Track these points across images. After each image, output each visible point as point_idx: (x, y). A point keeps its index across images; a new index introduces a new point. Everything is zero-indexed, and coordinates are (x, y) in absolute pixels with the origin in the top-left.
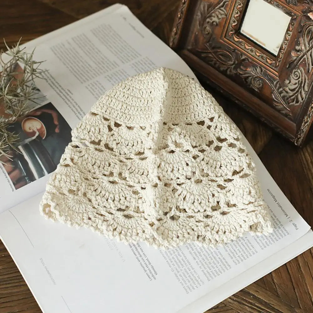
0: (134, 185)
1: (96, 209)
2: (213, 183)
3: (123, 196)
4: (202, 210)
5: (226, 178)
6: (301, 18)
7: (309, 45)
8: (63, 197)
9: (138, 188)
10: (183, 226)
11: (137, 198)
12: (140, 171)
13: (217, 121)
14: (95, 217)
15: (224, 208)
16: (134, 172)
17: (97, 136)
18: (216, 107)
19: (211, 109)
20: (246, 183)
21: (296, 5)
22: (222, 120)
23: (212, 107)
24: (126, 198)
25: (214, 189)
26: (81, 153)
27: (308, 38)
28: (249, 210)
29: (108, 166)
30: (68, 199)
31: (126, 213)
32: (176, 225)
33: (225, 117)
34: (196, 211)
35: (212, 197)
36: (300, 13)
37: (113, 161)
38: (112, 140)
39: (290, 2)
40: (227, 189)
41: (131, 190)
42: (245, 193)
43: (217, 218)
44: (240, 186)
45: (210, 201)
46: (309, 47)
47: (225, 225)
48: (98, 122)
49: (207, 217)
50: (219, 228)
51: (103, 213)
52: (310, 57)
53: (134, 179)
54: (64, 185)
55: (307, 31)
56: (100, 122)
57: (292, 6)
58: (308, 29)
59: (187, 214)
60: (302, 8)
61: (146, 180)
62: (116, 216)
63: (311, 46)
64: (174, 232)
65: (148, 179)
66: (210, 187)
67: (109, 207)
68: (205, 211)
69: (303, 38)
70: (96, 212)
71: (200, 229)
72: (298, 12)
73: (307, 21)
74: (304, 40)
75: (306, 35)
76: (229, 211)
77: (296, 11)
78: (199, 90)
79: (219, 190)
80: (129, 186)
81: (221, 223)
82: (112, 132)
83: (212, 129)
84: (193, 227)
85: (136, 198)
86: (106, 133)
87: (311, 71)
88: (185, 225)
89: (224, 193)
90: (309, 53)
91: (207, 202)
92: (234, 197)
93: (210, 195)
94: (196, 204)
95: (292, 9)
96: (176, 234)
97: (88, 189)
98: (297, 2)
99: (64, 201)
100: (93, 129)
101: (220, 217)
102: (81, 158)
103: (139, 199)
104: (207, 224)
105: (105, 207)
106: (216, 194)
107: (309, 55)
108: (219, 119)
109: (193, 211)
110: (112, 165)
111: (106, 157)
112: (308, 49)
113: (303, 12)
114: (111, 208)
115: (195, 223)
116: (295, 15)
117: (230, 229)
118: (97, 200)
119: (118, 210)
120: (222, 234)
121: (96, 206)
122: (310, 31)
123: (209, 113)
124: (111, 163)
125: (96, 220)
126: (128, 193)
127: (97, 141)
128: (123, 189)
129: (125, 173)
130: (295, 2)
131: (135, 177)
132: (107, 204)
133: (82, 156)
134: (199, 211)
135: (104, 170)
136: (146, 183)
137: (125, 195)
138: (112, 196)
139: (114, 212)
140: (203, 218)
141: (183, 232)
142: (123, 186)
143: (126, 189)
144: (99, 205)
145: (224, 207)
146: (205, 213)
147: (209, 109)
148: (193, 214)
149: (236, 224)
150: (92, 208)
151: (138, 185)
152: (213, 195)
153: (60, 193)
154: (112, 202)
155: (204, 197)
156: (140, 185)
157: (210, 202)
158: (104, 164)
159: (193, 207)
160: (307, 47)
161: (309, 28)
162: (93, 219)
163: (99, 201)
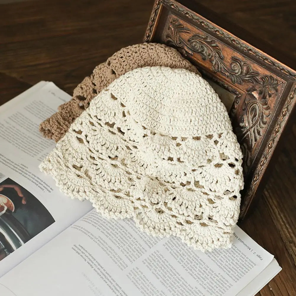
0: (132, 173)
1: (93, 185)
2: (204, 195)
3: (118, 179)
4: (186, 214)
5: (217, 194)
6: (246, 97)
7: (253, 122)
8: (66, 169)
9: (134, 176)
10: (164, 221)
11: (131, 184)
12: (141, 163)
13: (224, 138)
14: (90, 192)
15: (205, 221)
16: (136, 162)
17: (112, 119)
18: (227, 123)
19: (222, 125)
20: (233, 206)
21: (241, 84)
22: (229, 138)
23: (223, 123)
24: (121, 182)
25: (203, 201)
26: (95, 132)
27: (252, 115)
28: (226, 231)
29: (116, 149)
30: (70, 172)
31: (117, 194)
32: (157, 218)
33: (233, 135)
34: (181, 213)
35: (199, 207)
36: (244, 92)
37: (122, 146)
38: (124, 125)
39: (236, 81)
40: (214, 205)
41: (128, 176)
42: (229, 216)
43: (195, 227)
44: (227, 207)
45: (196, 209)
46: (252, 124)
47: (200, 235)
48: (115, 107)
49: (188, 222)
50: (194, 236)
51: (98, 190)
52: (253, 133)
53: (133, 167)
54: (71, 160)
55: (251, 108)
56: (117, 107)
57: (237, 85)
58: (252, 107)
59: (172, 212)
60: (246, 87)
61: (143, 173)
62: (107, 194)
63: (254, 122)
64: (153, 223)
65: (145, 172)
66: (200, 198)
67: (104, 187)
68: (188, 216)
69: (247, 115)
70: (92, 187)
71: (176, 230)
72: (243, 91)
73: (251, 99)
74: (248, 117)
75: (249, 113)
76: (208, 224)
77: (241, 90)
78: (215, 102)
79: (207, 202)
80: (127, 172)
81: (197, 232)
82: (125, 118)
83: (219, 144)
84: (171, 226)
85: (129, 184)
86: (120, 117)
87: (254, 147)
88: (165, 221)
89: (210, 207)
90: (253, 129)
91: (193, 209)
92: (218, 215)
93: (198, 204)
94: (183, 207)
95: (237, 88)
96: (154, 225)
97: (90, 167)
98: (242, 81)
99: (67, 173)
100: (109, 112)
101: (199, 226)
102: (94, 136)
103: (132, 185)
104: (185, 228)
105: (101, 186)
106: (204, 206)
107: (252, 131)
108: (227, 136)
109: (178, 212)
110: (120, 149)
111: (116, 140)
112: (251, 125)
113: (248, 91)
114: (105, 188)
115: (175, 224)
116: (240, 93)
117: (203, 240)
118: (95, 179)
119: (111, 190)
120: (195, 242)
121: (94, 184)
122: (253, 109)
123: (220, 129)
124: (119, 147)
125: (89, 194)
126: (124, 178)
127: (111, 123)
128: (121, 174)
129: (127, 160)
130: (240, 82)
131: (135, 166)
132: (103, 184)
133: (95, 135)
134: (183, 214)
135: (111, 153)
136: (142, 174)
137: (121, 179)
138: (109, 177)
139: (107, 191)
140: (184, 222)
141: (160, 226)
142: (122, 171)
143: (124, 174)
144: (96, 183)
145: (206, 219)
146: (187, 218)
147: (221, 125)
148: (177, 215)
149: (209, 238)
150: (90, 183)
151: (135, 174)
152: (201, 206)
153: (65, 165)
154: (108, 183)
155: (192, 205)
156: (137, 174)
157: (196, 211)
158: (112, 147)
159: (179, 208)
160: (251, 124)
161: (253, 105)
162: (88, 193)
163: (97, 180)
